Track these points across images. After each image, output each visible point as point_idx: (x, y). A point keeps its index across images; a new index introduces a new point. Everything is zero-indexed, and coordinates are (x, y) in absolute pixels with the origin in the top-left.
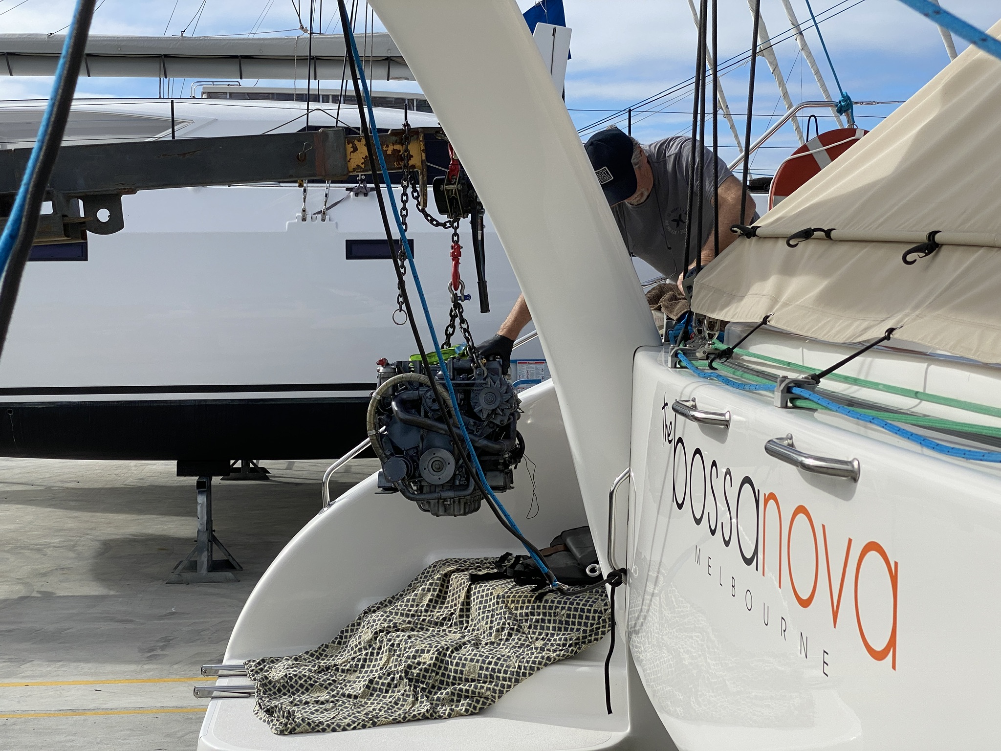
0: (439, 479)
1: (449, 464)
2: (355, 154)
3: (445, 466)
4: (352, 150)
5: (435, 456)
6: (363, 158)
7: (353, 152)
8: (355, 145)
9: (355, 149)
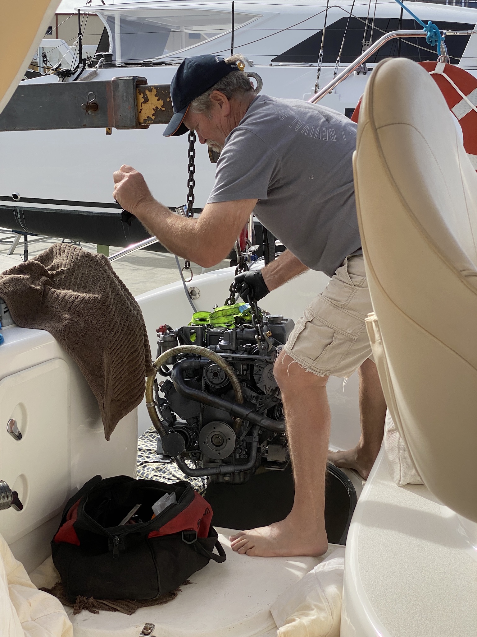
0: (219, 453)
1: (229, 439)
2: (146, 105)
3: (225, 440)
4: (143, 100)
5: (215, 430)
6: (154, 109)
7: (145, 102)
8: (146, 95)
9: (146, 100)
